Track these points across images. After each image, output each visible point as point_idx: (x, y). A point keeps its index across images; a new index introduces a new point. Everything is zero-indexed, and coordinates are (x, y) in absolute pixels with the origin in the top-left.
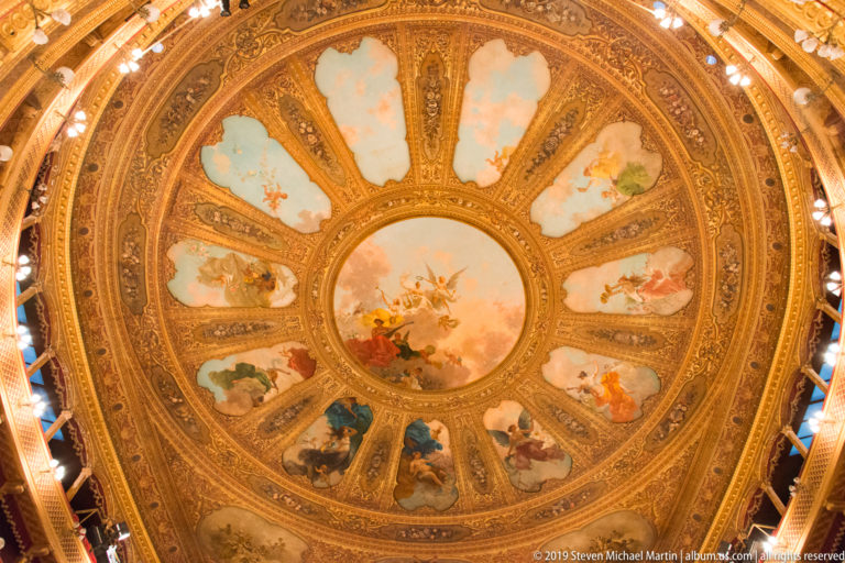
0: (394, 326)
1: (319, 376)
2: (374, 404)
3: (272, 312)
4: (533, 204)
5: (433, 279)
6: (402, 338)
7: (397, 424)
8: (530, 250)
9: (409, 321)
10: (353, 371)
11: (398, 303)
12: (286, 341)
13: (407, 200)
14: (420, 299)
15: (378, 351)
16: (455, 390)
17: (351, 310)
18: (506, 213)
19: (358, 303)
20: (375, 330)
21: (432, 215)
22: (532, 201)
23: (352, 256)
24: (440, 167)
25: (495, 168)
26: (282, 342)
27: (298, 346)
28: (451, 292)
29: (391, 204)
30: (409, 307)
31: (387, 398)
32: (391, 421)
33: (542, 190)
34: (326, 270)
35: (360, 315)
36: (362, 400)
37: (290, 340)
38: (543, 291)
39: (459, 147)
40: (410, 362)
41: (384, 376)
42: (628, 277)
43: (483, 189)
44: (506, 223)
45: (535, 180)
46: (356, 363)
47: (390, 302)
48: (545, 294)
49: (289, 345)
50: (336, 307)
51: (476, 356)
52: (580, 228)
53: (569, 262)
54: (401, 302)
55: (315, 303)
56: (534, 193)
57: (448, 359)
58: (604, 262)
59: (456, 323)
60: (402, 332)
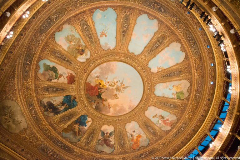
0: (103, 88)
1: (72, 86)
2: (79, 103)
3: (76, 60)
4: (158, 84)
5: (122, 83)
6: (102, 92)
7: (80, 113)
8: (148, 94)
9: (107, 89)
10: (82, 91)
11: (108, 83)
12: (72, 70)
13: (133, 61)
14: (114, 86)
15: (93, 91)
16: (102, 114)
17: (96, 75)
18: (151, 81)
19: (99, 75)
20: (97, 85)
21: (135, 68)
22: (158, 83)
23: (108, 63)
24: (147, 59)
25: (157, 69)
26: (71, 70)
27: (74, 74)
28: (123, 90)
29: (128, 58)
30: (110, 86)
31: (84, 104)
32: (79, 111)
33: (162, 82)
34: (99, 61)
35: (97, 78)
36: (77, 100)
37: (73, 71)
38: (143, 105)
39: (154, 59)
40: (98, 99)
41: (88, 98)
42: (162, 116)
43: (151, 72)
44: (149, 84)
45: (163, 79)
46: (85, 89)
47: (107, 81)
48: (143, 106)
49: (71, 72)
50: (93, 72)
51: (115, 110)
52: (162, 97)
53: (154, 103)
54: (110, 83)
55: (88, 67)
56: (160, 82)
57: (108, 105)
58: (161, 109)
59: (118, 98)
60: (103, 90)
